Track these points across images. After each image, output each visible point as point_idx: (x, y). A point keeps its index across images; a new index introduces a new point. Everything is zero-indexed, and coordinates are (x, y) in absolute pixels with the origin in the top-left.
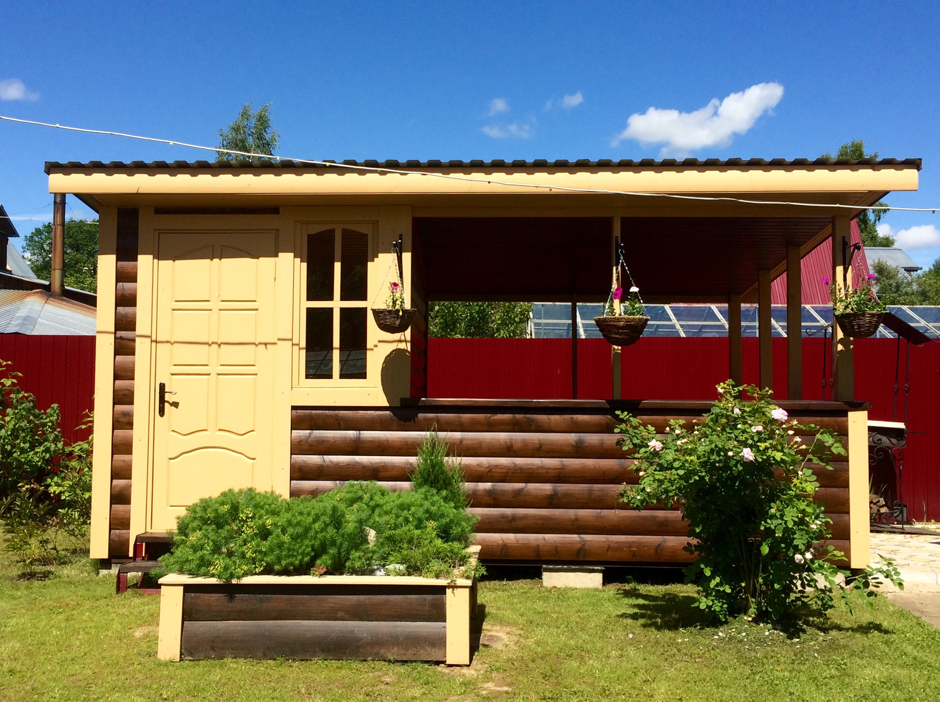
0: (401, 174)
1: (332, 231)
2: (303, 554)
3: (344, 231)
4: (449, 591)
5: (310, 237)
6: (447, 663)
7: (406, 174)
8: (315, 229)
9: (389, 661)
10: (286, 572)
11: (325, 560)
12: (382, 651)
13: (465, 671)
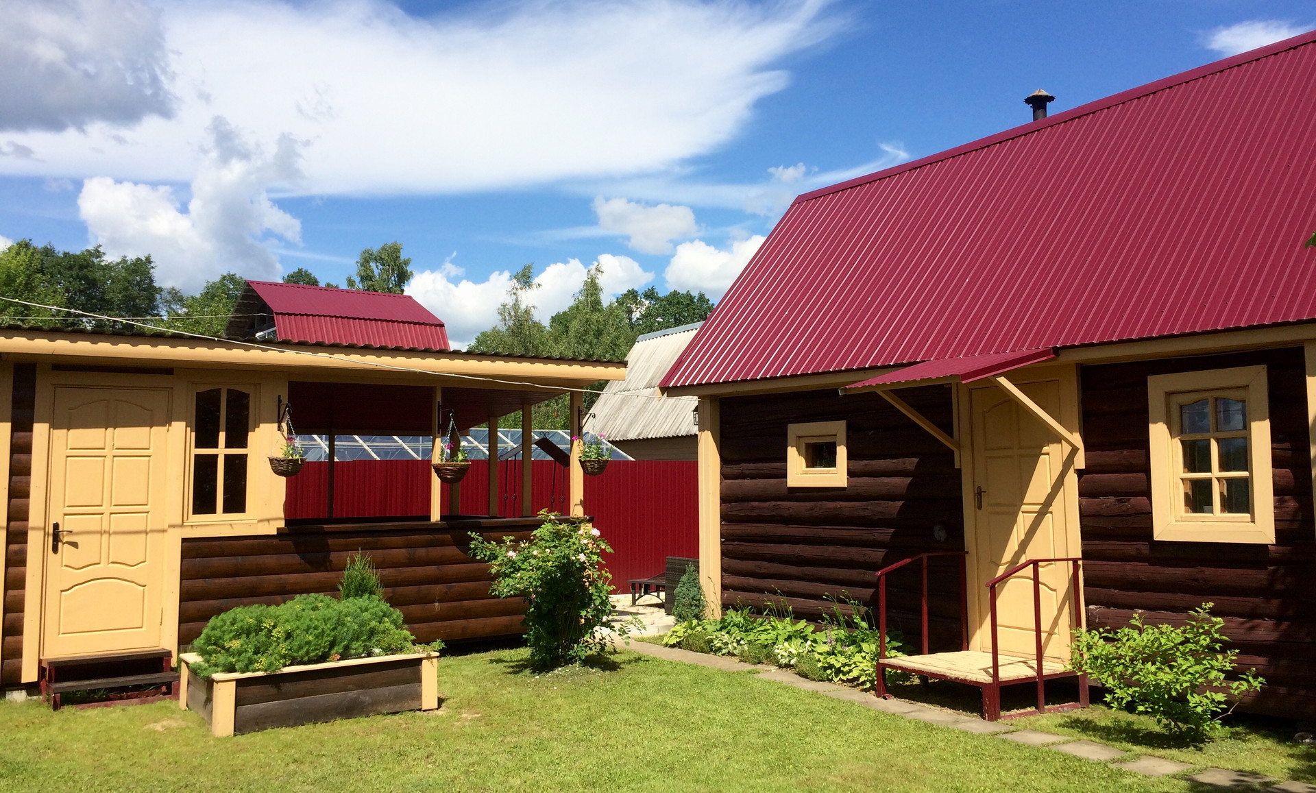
0: (280, 352)
1: (218, 391)
2: (324, 647)
3: (229, 392)
4: (424, 662)
5: (198, 394)
6: (423, 709)
7: (284, 352)
8: (203, 389)
9: (384, 714)
10: (309, 662)
11: (338, 649)
12: (379, 708)
13: (436, 712)
